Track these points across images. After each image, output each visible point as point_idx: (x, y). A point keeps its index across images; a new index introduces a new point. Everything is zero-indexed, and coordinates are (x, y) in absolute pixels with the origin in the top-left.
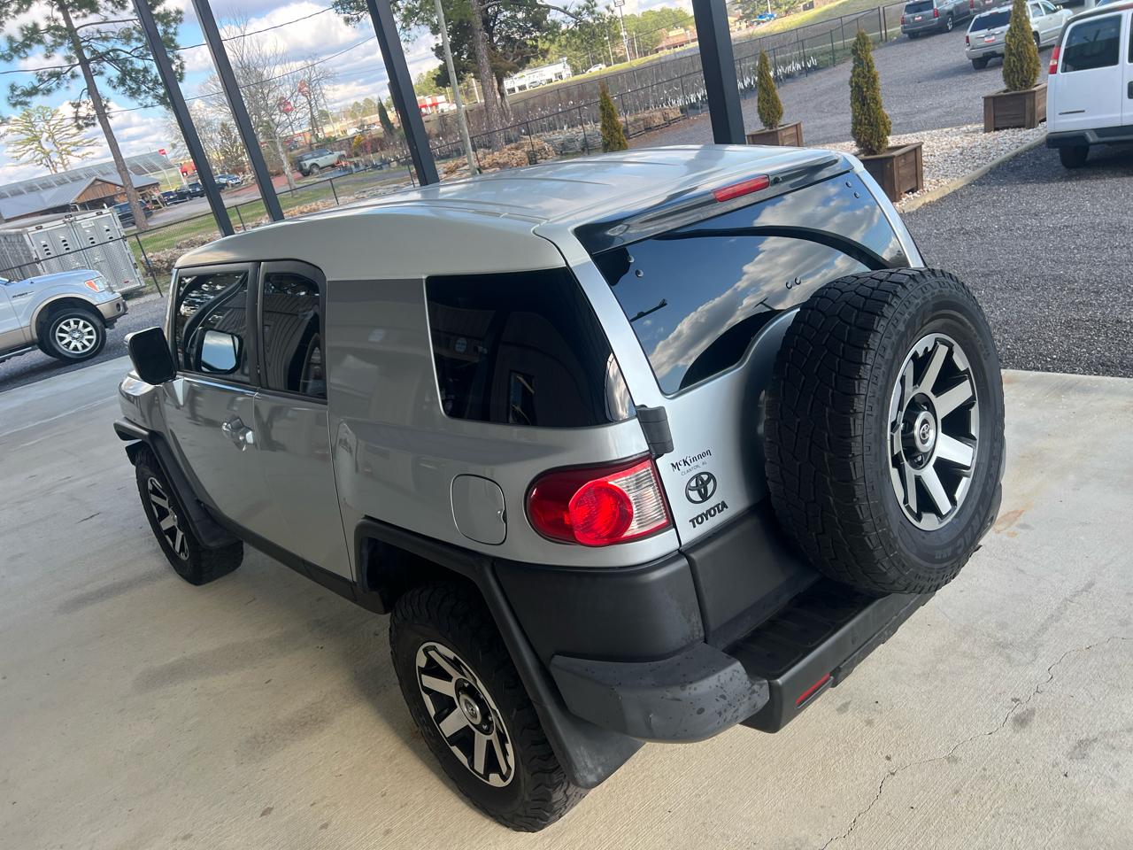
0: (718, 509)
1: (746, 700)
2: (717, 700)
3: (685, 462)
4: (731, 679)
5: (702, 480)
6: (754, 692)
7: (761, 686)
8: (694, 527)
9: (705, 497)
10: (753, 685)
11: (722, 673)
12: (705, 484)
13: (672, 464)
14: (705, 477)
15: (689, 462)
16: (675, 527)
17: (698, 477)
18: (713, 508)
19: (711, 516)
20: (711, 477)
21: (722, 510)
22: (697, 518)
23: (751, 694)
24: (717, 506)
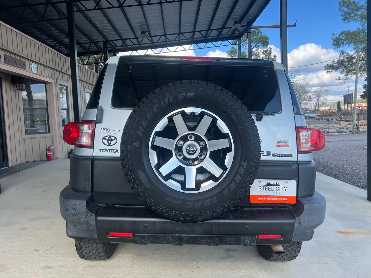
0: (114, 151)
1: (84, 216)
2: (72, 209)
3: (107, 130)
4: (79, 204)
5: (111, 138)
6: (87, 215)
7: (91, 215)
8: (101, 152)
9: (109, 145)
10: (88, 212)
11: (77, 201)
12: (112, 140)
13: (101, 128)
14: (113, 138)
15: (109, 130)
16: (93, 148)
17: (110, 137)
18: (112, 150)
19: (110, 152)
20: (116, 139)
21: (116, 152)
22: (103, 150)
23: (86, 215)
24: (114, 150)
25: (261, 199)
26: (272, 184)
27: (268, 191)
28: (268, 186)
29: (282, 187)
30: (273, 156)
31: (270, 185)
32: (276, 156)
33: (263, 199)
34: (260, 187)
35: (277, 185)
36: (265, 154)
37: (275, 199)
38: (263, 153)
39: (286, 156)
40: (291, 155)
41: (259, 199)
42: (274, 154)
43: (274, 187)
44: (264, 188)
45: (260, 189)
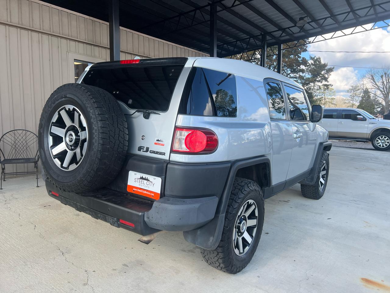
25: (135, 189)
26: (144, 178)
27: (141, 184)
28: (141, 180)
29: (151, 182)
30: (150, 152)
31: (142, 178)
32: (152, 153)
33: (136, 190)
34: (135, 179)
35: (147, 180)
36: (145, 150)
37: (145, 192)
38: (143, 149)
39: (160, 154)
40: (164, 154)
41: (134, 189)
42: (152, 151)
43: (145, 181)
44: (139, 180)
45: (135, 181)
